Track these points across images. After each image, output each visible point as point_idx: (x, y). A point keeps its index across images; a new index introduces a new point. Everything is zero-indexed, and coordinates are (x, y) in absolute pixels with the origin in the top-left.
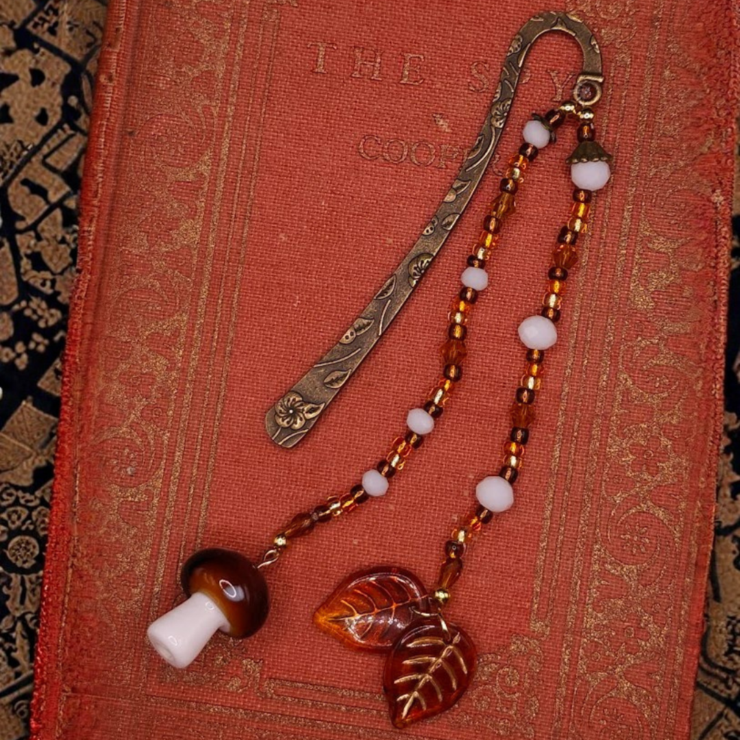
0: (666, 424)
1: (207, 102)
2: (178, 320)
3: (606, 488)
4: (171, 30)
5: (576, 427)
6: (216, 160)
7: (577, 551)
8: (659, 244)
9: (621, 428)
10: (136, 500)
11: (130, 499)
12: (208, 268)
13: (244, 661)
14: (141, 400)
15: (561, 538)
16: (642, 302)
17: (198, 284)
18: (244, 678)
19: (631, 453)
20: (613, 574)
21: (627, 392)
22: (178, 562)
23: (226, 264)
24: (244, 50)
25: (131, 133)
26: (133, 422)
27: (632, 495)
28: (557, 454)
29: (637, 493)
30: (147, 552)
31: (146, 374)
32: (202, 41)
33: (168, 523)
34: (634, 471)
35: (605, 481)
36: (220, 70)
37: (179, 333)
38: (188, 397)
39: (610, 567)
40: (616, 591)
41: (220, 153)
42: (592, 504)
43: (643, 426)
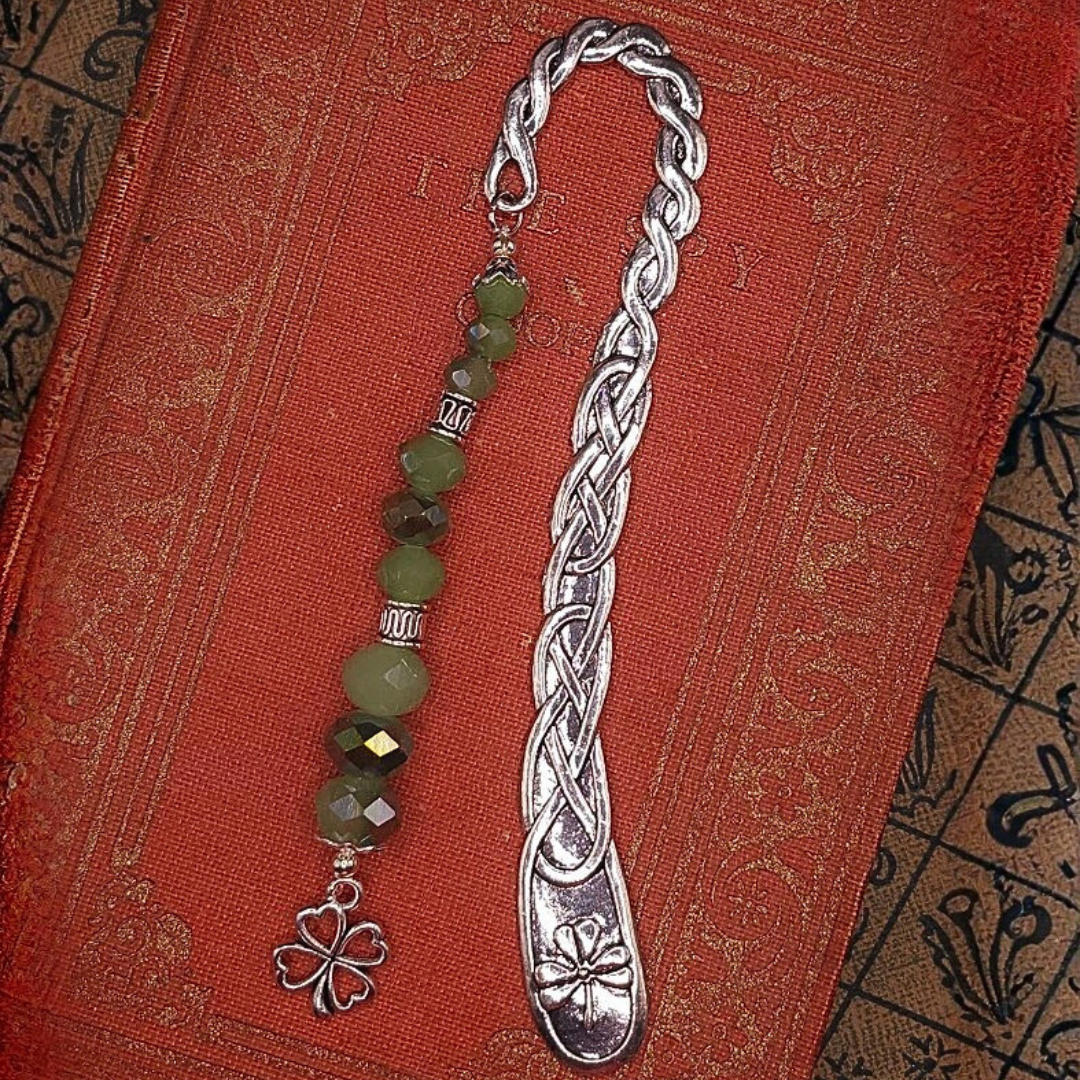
0: (815, 755)
1: (259, 213)
2: (171, 505)
3: (720, 829)
4: (224, 107)
5: (692, 737)
6: (258, 293)
7: (666, 908)
8: (846, 505)
9: (752, 748)
10: (74, 742)
11: (65, 739)
12: (223, 441)
13: (186, 987)
14: (101, 606)
15: (647, 886)
16: (811, 580)
17: (206, 459)
18: (183, 1010)
19: (761, 785)
20: (710, 949)
21: (770, 701)
22: (117, 836)
23: (249, 438)
24: (321, 149)
25: (147, 239)
26: (86, 634)
27: (753, 845)
28: (660, 770)
29: (761, 842)
30: (77, 816)
31: (115, 570)
32: (265, 128)
33: (112, 780)
34: (762, 813)
35: (720, 819)
36: (283, 172)
37: (170, 522)
38: (166, 613)
39: (707, 938)
40: (711, 971)
41: (265, 284)
42: (697, 847)
43: (783, 751)
